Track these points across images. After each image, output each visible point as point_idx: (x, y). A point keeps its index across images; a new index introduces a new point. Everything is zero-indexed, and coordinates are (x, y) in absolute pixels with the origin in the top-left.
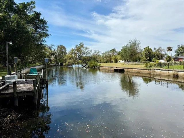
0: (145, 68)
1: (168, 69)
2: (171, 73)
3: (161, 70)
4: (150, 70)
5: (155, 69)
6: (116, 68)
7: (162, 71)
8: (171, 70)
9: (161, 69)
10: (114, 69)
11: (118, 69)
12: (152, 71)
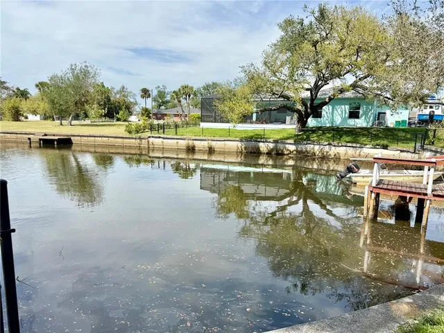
0: (128, 135)
1: (176, 137)
2: (183, 144)
3: (163, 138)
4: (140, 138)
5: (149, 137)
6: (46, 135)
7: (165, 141)
8: (182, 137)
9: (162, 136)
10: (40, 139)
11: (56, 138)
12: (143, 141)
